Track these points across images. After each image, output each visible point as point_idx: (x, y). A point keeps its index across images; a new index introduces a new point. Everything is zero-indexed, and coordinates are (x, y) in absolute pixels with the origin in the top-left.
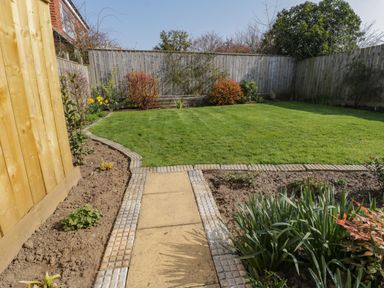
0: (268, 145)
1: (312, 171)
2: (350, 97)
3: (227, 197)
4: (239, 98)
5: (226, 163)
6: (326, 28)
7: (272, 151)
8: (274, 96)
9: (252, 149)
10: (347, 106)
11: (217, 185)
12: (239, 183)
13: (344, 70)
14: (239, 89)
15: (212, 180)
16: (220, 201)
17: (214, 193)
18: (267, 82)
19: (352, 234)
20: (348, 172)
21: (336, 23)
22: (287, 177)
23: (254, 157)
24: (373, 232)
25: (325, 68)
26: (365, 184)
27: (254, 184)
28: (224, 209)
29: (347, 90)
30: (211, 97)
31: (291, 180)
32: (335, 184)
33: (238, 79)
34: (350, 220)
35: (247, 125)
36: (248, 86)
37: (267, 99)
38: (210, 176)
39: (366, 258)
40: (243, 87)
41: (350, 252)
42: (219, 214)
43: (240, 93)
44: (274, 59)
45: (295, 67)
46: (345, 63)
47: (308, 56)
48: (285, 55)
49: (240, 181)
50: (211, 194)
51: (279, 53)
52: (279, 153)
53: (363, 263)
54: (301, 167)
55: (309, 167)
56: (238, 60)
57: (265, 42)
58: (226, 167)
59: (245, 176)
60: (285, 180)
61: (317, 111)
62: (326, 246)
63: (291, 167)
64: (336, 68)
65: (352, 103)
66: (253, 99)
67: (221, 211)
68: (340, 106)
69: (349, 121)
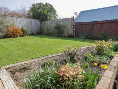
0: (35, 51)
1: (49, 57)
2: (57, 33)
3: (19, 77)
4: (21, 35)
5: (18, 62)
6: (48, 12)
7: (36, 54)
8: (35, 33)
9: (29, 54)
10: (57, 36)
11: (14, 73)
12: (24, 69)
13: (54, 25)
14: (21, 31)
15: (11, 72)
16: (16, 80)
17: (12, 78)
18: (32, 28)
19: (60, 75)
20: (59, 55)
21: (50, 11)
22: (42, 62)
23: (29, 57)
24: (65, 72)
25: (49, 24)
26: (63, 58)
27: (30, 68)
28: (18, 83)
29: (56, 31)
30: (7, 34)
31: (43, 63)
32: (56, 60)
33: (20, 27)
34: (60, 70)
35: (26, 45)
36: (24, 30)
37: (33, 34)
38: (10, 70)
39: (65, 80)
40: (22, 30)
41: (61, 80)
42: (16, 86)
43: (21, 32)
44: (33, 20)
45: (41, 24)
46: (54, 23)
47: (44, 20)
48: (37, 19)
49: (25, 68)
50: (11, 78)
51: (35, 18)
52: (38, 54)
53: (64, 82)
54: (46, 57)
55: (48, 56)
56: (19, 19)
57: (29, 13)
58: (18, 64)
59: (26, 66)
60: (42, 63)
61: (49, 38)
62: (54, 82)
63: (43, 58)
64: (52, 25)
65: (58, 35)
66: (27, 35)
67: (17, 84)
68: (55, 36)
69: (58, 40)
